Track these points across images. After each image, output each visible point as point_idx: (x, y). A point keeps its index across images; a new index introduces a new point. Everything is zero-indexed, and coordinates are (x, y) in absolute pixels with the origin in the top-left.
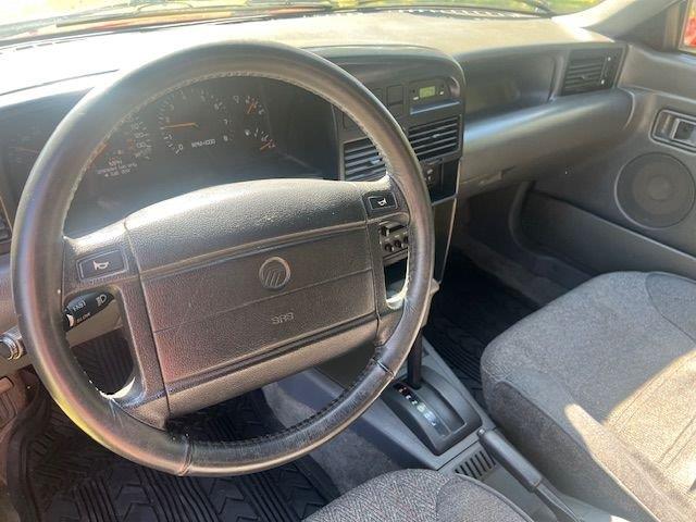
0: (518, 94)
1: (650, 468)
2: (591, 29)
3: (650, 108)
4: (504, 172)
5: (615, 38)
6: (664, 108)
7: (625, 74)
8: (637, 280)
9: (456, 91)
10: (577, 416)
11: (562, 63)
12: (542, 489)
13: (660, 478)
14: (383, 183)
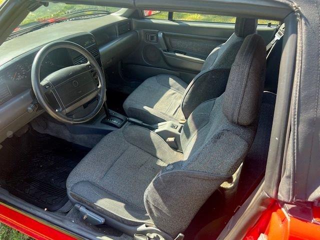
0: (108, 37)
1: (164, 114)
2: (121, 16)
3: (142, 34)
4: (112, 58)
5: (128, 17)
6: (146, 33)
7: (134, 26)
8: (154, 78)
9: (94, 41)
10: (146, 108)
11: (117, 27)
12: (143, 124)
13: (167, 115)
14: (88, 63)
